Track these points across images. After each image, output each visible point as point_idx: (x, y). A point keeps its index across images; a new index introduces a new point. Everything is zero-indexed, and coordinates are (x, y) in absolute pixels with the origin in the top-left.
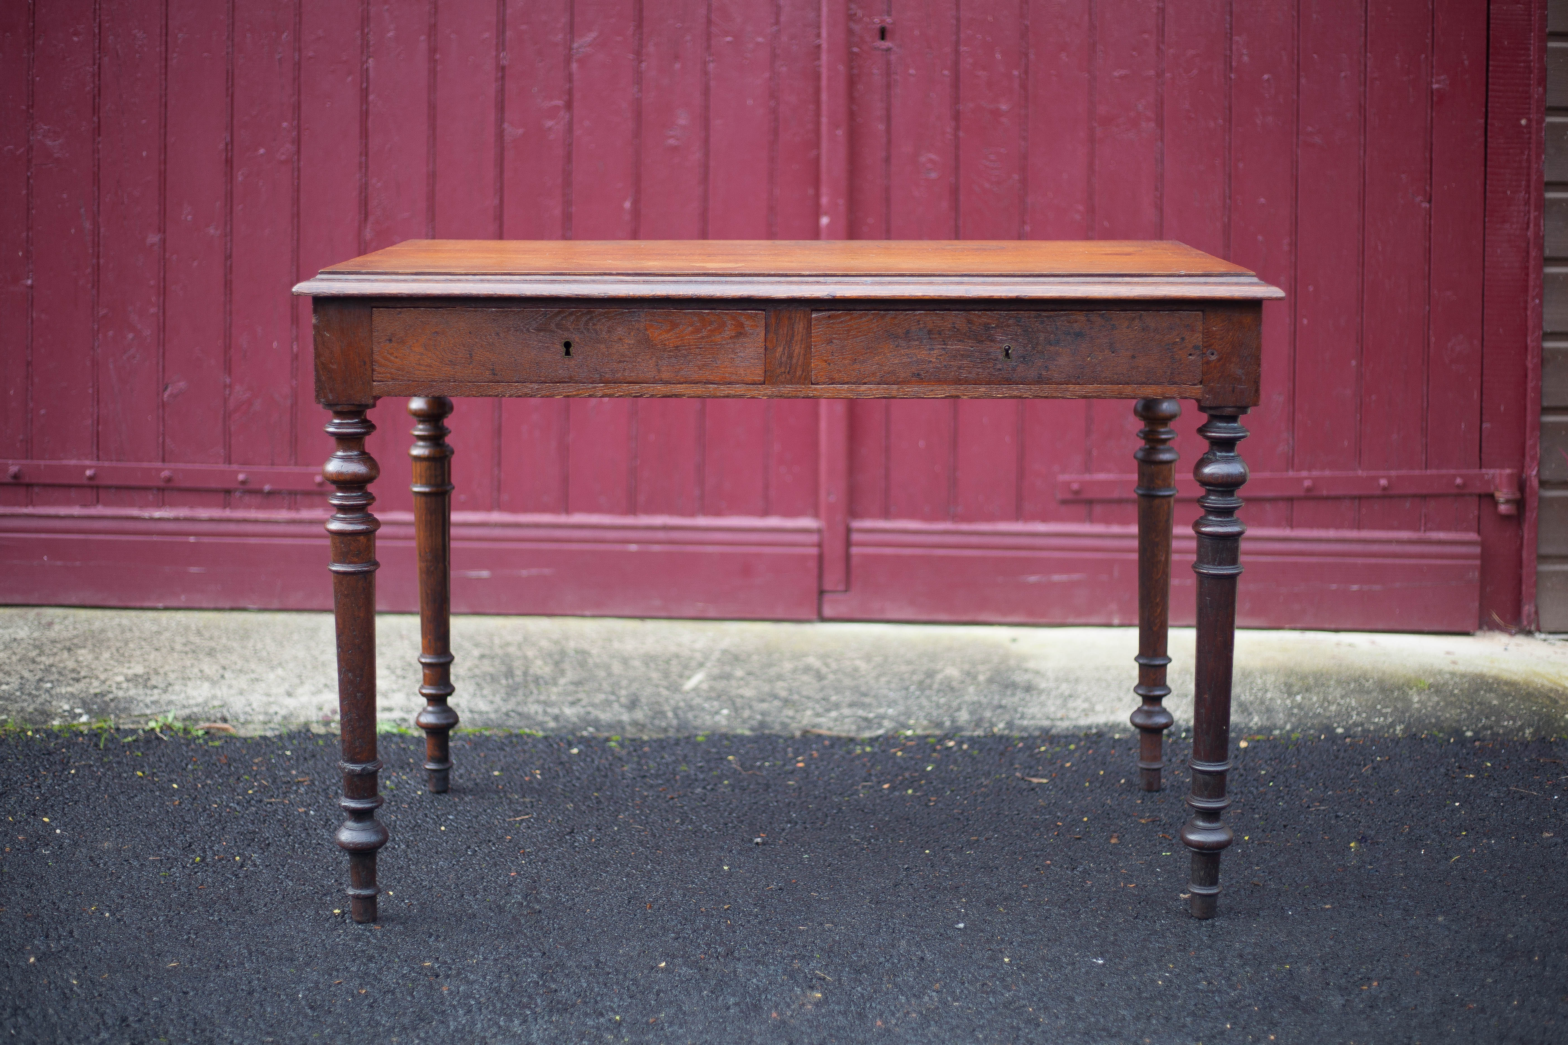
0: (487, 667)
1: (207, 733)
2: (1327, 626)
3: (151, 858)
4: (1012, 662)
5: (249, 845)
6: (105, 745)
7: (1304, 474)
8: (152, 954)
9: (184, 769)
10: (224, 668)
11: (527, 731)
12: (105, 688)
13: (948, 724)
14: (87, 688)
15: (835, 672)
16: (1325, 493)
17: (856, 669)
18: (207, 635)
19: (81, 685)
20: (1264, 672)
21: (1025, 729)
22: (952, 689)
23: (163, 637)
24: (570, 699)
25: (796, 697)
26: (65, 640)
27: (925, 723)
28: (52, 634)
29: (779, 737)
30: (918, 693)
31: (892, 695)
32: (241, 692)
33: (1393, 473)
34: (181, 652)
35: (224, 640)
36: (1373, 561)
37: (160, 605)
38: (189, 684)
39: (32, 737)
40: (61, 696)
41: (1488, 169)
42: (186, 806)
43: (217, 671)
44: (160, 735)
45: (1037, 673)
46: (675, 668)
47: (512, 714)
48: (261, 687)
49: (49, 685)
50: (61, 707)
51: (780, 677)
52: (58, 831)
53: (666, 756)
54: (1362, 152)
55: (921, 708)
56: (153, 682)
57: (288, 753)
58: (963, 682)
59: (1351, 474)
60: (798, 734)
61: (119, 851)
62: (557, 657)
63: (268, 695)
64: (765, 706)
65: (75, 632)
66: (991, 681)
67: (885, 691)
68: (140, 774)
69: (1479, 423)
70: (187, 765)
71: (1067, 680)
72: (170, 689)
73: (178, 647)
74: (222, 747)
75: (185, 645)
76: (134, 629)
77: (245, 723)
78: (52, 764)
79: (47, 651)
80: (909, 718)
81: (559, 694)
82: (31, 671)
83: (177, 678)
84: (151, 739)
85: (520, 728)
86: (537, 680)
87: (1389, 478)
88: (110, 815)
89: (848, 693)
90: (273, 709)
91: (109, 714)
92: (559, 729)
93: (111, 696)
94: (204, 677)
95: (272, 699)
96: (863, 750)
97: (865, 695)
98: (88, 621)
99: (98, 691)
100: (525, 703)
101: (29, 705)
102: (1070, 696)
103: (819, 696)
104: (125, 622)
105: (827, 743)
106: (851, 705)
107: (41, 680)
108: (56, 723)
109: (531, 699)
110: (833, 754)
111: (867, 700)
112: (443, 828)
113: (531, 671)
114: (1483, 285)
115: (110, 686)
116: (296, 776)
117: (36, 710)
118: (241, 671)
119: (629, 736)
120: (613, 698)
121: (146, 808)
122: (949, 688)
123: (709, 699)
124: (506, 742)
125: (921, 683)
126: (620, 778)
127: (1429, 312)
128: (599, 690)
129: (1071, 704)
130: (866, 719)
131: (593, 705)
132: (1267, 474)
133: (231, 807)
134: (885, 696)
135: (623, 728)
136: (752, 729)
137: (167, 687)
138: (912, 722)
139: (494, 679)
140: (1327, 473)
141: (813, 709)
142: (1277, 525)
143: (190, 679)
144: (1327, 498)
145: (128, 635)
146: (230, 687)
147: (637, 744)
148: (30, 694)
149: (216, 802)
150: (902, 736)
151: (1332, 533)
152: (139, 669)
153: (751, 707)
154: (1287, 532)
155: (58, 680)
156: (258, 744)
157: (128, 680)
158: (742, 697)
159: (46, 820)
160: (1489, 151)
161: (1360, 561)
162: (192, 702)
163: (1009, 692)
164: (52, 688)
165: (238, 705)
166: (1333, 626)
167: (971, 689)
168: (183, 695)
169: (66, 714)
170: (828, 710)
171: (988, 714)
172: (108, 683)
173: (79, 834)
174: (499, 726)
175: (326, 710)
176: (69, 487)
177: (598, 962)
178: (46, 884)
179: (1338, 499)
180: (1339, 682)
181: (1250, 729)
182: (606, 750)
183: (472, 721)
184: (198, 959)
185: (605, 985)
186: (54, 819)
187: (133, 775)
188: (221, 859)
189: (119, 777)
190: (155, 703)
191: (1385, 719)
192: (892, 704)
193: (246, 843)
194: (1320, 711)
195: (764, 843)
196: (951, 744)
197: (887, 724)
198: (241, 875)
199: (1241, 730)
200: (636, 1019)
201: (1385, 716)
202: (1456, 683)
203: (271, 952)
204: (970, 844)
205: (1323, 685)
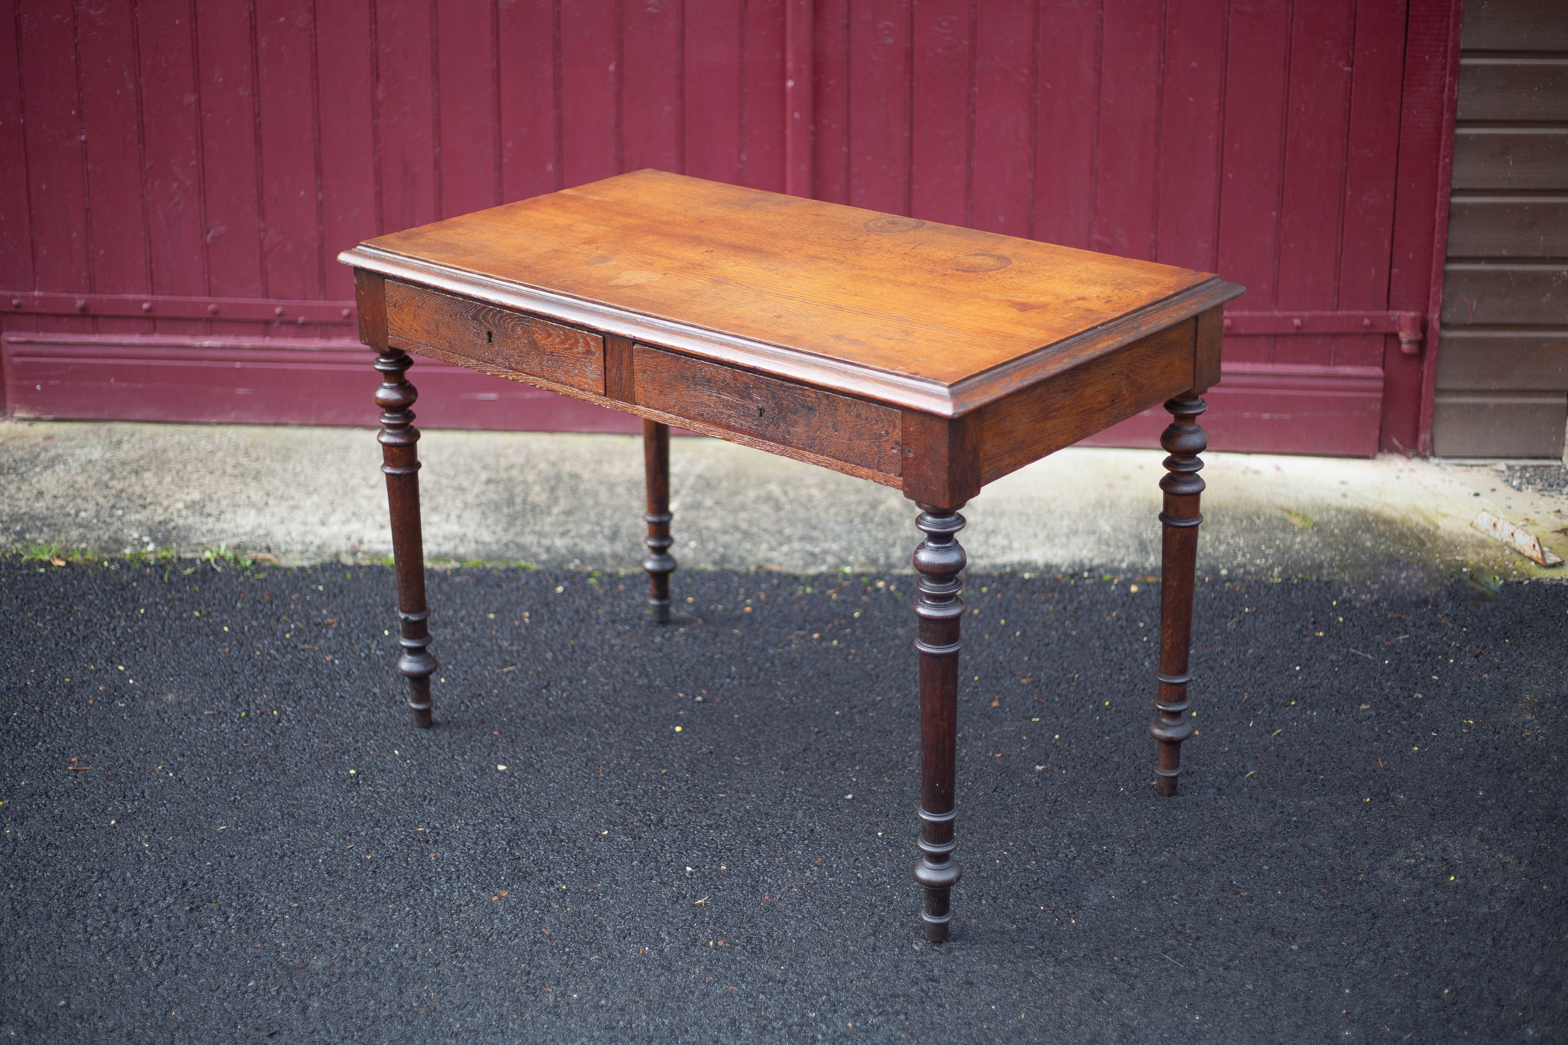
0: (492, 494)
1: (254, 562)
2: (1240, 449)
3: (206, 713)
5: (285, 698)
6: (169, 579)
8: (206, 816)
9: (234, 607)
10: (268, 494)
11: (523, 563)
12: (167, 515)
13: (882, 560)
14: (153, 516)
15: (791, 502)
16: (1243, 331)
17: (810, 498)
18: (254, 455)
19: (147, 513)
22: (891, 522)
23: (216, 458)
24: (561, 529)
25: (754, 529)
26: (132, 461)
27: (862, 559)
28: (121, 454)
29: (736, 573)
30: (860, 526)
31: (838, 529)
32: (282, 521)
33: (1306, 314)
34: (232, 476)
35: (268, 462)
36: (1284, 392)
37: (214, 420)
38: (239, 511)
39: (108, 568)
40: (131, 524)
41: (1409, 36)
42: (235, 653)
43: (262, 497)
44: (214, 566)
47: (511, 545)
48: (299, 515)
49: (120, 512)
50: (131, 535)
51: (743, 507)
52: (131, 681)
53: (637, 596)
54: (1289, 20)
55: (861, 542)
56: (208, 510)
57: (321, 588)
58: (901, 515)
59: (1267, 314)
60: (753, 568)
61: (180, 703)
62: (553, 483)
63: (305, 523)
64: (727, 538)
65: (142, 452)
67: (832, 525)
68: (197, 614)
69: (1388, 269)
70: (236, 602)
71: (993, 514)
72: (222, 517)
73: (229, 470)
74: (266, 580)
75: (235, 467)
76: (192, 447)
77: (287, 552)
78: (125, 600)
79: (118, 475)
80: (849, 553)
81: (552, 524)
82: (105, 497)
83: (228, 505)
84: (206, 572)
85: (517, 560)
86: (534, 508)
87: (1301, 318)
88: (173, 663)
89: (800, 525)
90: (309, 539)
91: (171, 543)
92: (550, 561)
93: (172, 524)
94: (252, 505)
95: (308, 528)
96: (804, 591)
97: (815, 528)
98: (152, 437)
99: (161, 518)
100: (523, 533)
101: (104, 534)
102: (993, 532)
103: (774, 529)
104: (184, 439)
105: (775, 581)
106: (802, 539)
107: (113, 507)
108: (128, 551)
109: (528, 530)
110: (778, 596)
111: (815, 534)
112: (443, 680)
113: (530, 499)
114: (1399, 143)
115: (172, 514)
116: (326, 617)
117: (110, 538)
118: (282, 497)
119: (608, 570)
120: (597, 529)
121: (202, 655)
122: (888, 521)
124: (503, 576)
125: (865, 515)
126: (594, 622)
127: (1347, 167)
128: (586, 520)
129: (992, 540)
130: (813, 555)
131: (580, 536)
133: (270, 655)
134: (832, 530)
135: (604, 561)
136: (715, 563)
137: (220, 515)
138: (851, 558)
139: (497, 508)
140: (1246, 313)
141: (768, 542)
143: (239, 506)
144: (1245, 336)
145: (186, 455)
146: (273, 515)
147: (614, 579)
148: (105, 522)
149: (259, 649)
150: (840, 574)
151: (1248, 367)
152: (196, 496)
153: (715, 539)
155: (128, 507)
156: (296, 577)
157: (187, 507)
158: (708, 528)
159: (121, 668)
160: (1410, 18)
161: (1272, 392)
162: (241, 531)
164: (123, 516)
165: (279, 534)
166: (1245, 449)
168: (233, 524)
169: (136, 542)
170: (781, 544)
172: (170, 510)
173: (148, 684)
174: (499, 558)
175: (354, 540)
176: (129, 318)
177: (555, 828)
178: (123, 740)
179: (1254, 336)
180: (1234, 519)
181: (1145, 569)
182: (587, 588)
183: (477, 553)
184: (242, 822)
185: (558, 852)
186: (127, 668)
187: (192, 616)
188: (262, 714)
189: (180, 617)
190: (210, 531)
191: (1267, 560)
192: (836, 538)
193: (283, 695)
194: (1210, 550)
195: (704, 701)
196: (881, 584)
197: (830, 560)
198: (277, 732)
199: (1137, 570)
200: (579, 889)
201: (1266, 557)
202: (1338, 521)
203: (299, 815)
204: (874, 704)
205: (1219, 521)
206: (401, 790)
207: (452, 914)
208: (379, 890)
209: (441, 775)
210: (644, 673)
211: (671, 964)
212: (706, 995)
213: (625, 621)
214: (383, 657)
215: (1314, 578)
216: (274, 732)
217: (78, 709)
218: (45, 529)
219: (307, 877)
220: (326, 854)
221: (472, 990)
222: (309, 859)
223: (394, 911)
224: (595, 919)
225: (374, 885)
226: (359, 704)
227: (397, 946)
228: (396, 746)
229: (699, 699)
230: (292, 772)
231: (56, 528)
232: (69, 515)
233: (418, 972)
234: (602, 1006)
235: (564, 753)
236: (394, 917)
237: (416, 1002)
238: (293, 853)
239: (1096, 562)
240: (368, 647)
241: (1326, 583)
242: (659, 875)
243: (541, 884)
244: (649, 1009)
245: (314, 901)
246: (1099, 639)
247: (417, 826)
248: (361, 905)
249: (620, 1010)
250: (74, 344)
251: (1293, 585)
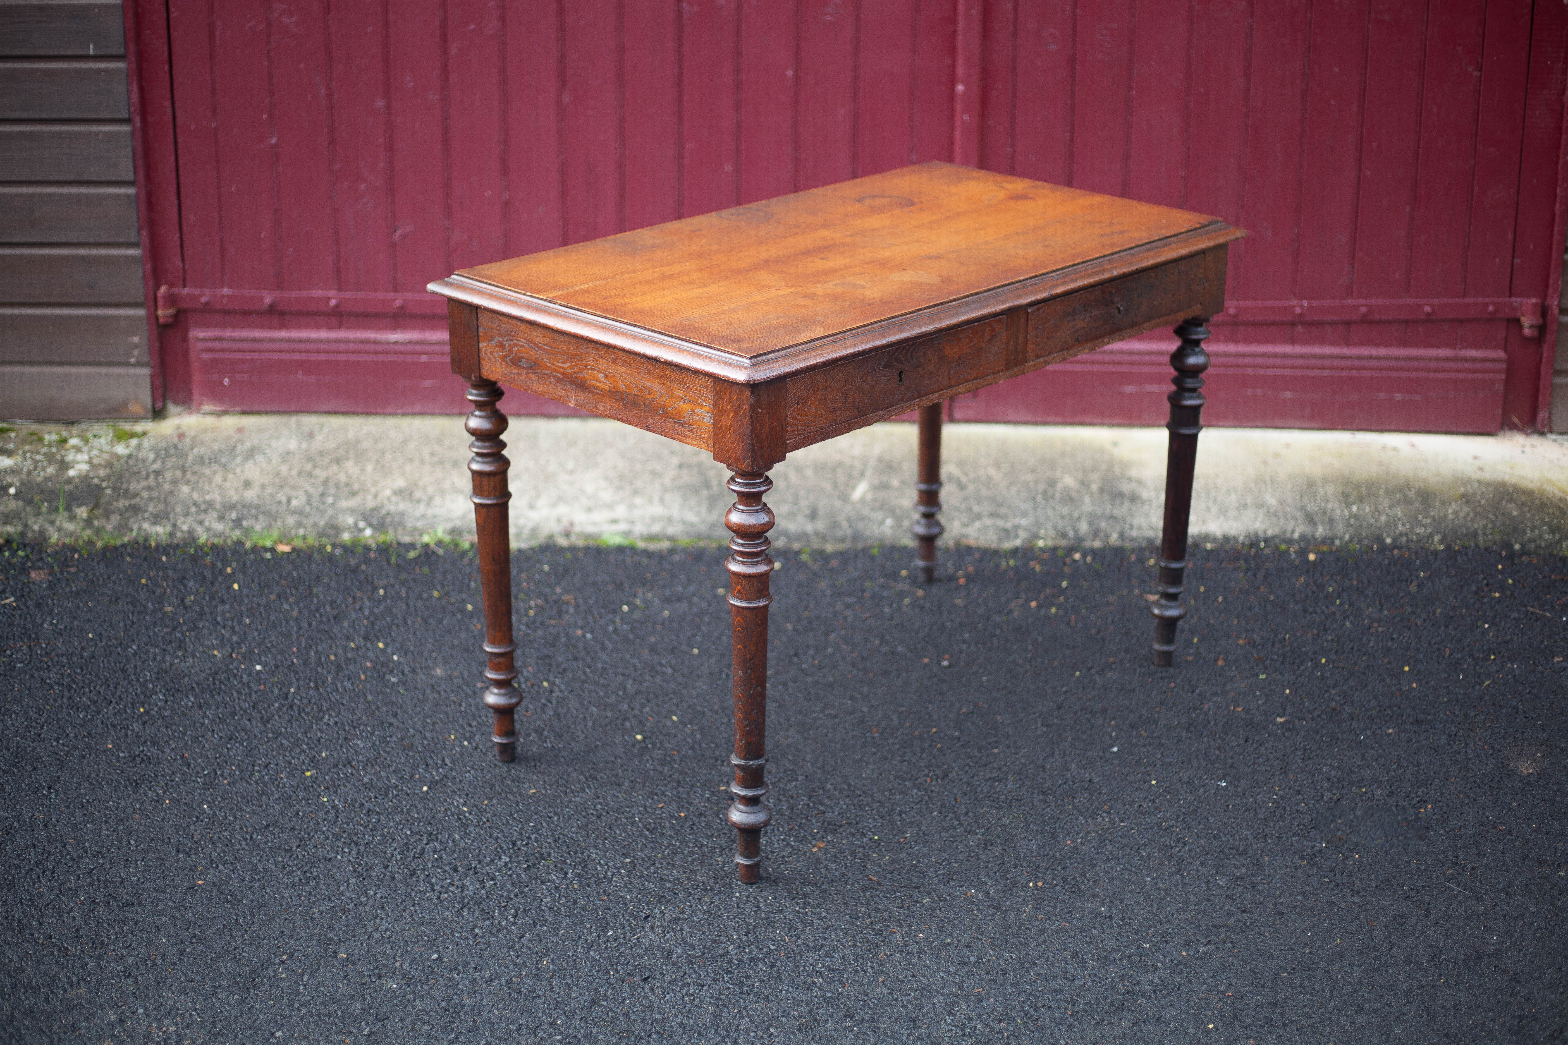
0: (687, 477)
1: (472, 545)
2: (1374, 428)
4: (1117, 470)
5: (550, 670)
6: (396, 562)
7: (1361, 301)
8: (513, 780)
12: (378, 502)
13: (1071, 534)
14: (364, 503)
15: (973, 481)
16: (1377, 317)
17: (990, 478)
19: (357, 500)
20: (1325, 481)
21: (1134, 539)
22: (1071, 500)
23: (410, 447)
26: (329, 451)
27: (1052, 533)
28: (317, 445)
30: (1043, 503)
31: (1024, 506)
33: (1436, 301)
34: (431, 463)
36: (1415, 375)
39: (332, 553)
40: (344, 511)
41: (1533, 43)
44: (435, 549)
45: (1139, 482)
46: (842, 478)
49: (330, 500)
50: (346, 521)
52: (395, 658)
53: (851, 570)
54: (1424, 28)
55: (1048, 518)
56: (416, 496)
57: (546, 568)
58: (1078, 491)
59: (1400, 301)
60: (951, 544)
61: (450, 677)
65: (336, 443)
66: (1102, 490)
67: (1016, 502)
68: (436, 594)
69: (1511, 259)
72: (432, 503)
73: (427, 458)
75: (431, 455)
76: (383, 437)
78: (361, 583)
79: (319, 464)
80: (1039, 528)
82: (312, 485)
83: (435, 491)
84: (428, 554)
87: (1432, 305)
88: (430, 640)
89: (986, 503)
91: (387, 528)
93: (384, 510)
96: (1008, 563)
97: (1001, 505)
98: (342, 428)
99: (372, 505)
101: (319, 520)
104: (373, 429)
105: (977, 555)
106: (992, 515)
107: (323, 495)
108: (347, 536)
110: (985, 569)
111: (1004, 510)
112: (696, 651)
114: (1522, 143)
115: (382, 501)
116: (562, 594)
117: (326, 524)
119: (816, 547)
122: (1069, 499)
123: (873, 509)
125: (1045, 492)
126: (820, 594)
127: (1474, 165)
130: (1005, 530)
132: (1329, 302)
134: (1018, 507)
135: (810, 538)
137: (429, 501)
138: (1042, 533)
139: (695, 491)
140: (1380, 301)
142: (1336, 343)
144: (1380, 322)
145: (381, 445)
147: (822, 556)
148: (317, 509)
150: (1035, 547)
151: (1382, 352)
152: (401, 483)
154: (1345, 351)
155: (337, 495)
157: (395, 494)
158: (900, 507)
159: (381, 645)
161: (1404, 375)
163: (1118, 502)
164: (334, 503)
166: (1381, 428)
167: (1087, 499)
168: (444, 508)
169: (352, 528)
170: (973, 520)
171: (1103, 524)
172: (379, 497)
173: (413, 660)
175: (565, 522)
176: (315, 314)
177: (849, 786)
178: (407, 712)
179: (1388, 322)
180: (1387, 492)
181: (1316, 539)
182: (802, 565)
183: (686, 533)
184: (550, 786)
185: (859, 806)
186: (386, 645)
187: (430, 597)
188: (533, 685)
189: (419, 597)
190: (423, 516)
191: (1426, 529)
192: (1024, 514)
193: (547, 667)
194: (1372, 521)
195: (950, 666)
196: (1077, 556)
197: (1023, 535)
198: (554, 701)
199: (1309, 540)
200: (889, 839)
201: (1425, 526)
202: (1483, 493)
203: (602, 777)
204: (1109, 666)
205: (1374, 495)
206: (690, 753)
207: (779, 865)
208: (702, 844)
209: (724, 737)
210: (883, 641)
211: (1000, 905)
212: (1042, 931)
213: (850, 594)
214: (632, 631)
215: (1473, 545)
216: (551, 702)
217: (352, 684)
218: (261, 517)
219: (629, 835)
220: (640, 813)
221: (822, 933)
222: (626, 818)
223: (724, 864)
224: (914, 866)
225: (696, 841)
226: (623, 675)
227: (738, 895)
228: (671, 713)
229: (945, 663)
230: (581, 738)
231: (272, 516)
232: (279, 503)
233: (765, 919)
234: (949, 944)
235: (835, 716)
236: (726, 869)
237: (773, 945)
238: (608, 813)
239: (1270, 533)
240: (613, 622)
241: (1486, 549)
242: (961, 824)
243: (853, 835)
244: (994, 945)
245: (643, 856)
246: (1296, 603)
247: (718, 785)
248: (690, 859)
249: (968, 946)
250: (262, 340)
251: (1456, 552)
